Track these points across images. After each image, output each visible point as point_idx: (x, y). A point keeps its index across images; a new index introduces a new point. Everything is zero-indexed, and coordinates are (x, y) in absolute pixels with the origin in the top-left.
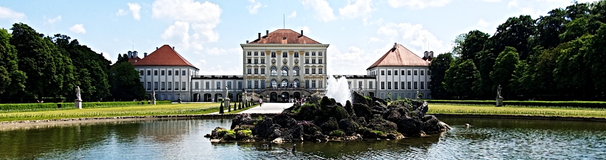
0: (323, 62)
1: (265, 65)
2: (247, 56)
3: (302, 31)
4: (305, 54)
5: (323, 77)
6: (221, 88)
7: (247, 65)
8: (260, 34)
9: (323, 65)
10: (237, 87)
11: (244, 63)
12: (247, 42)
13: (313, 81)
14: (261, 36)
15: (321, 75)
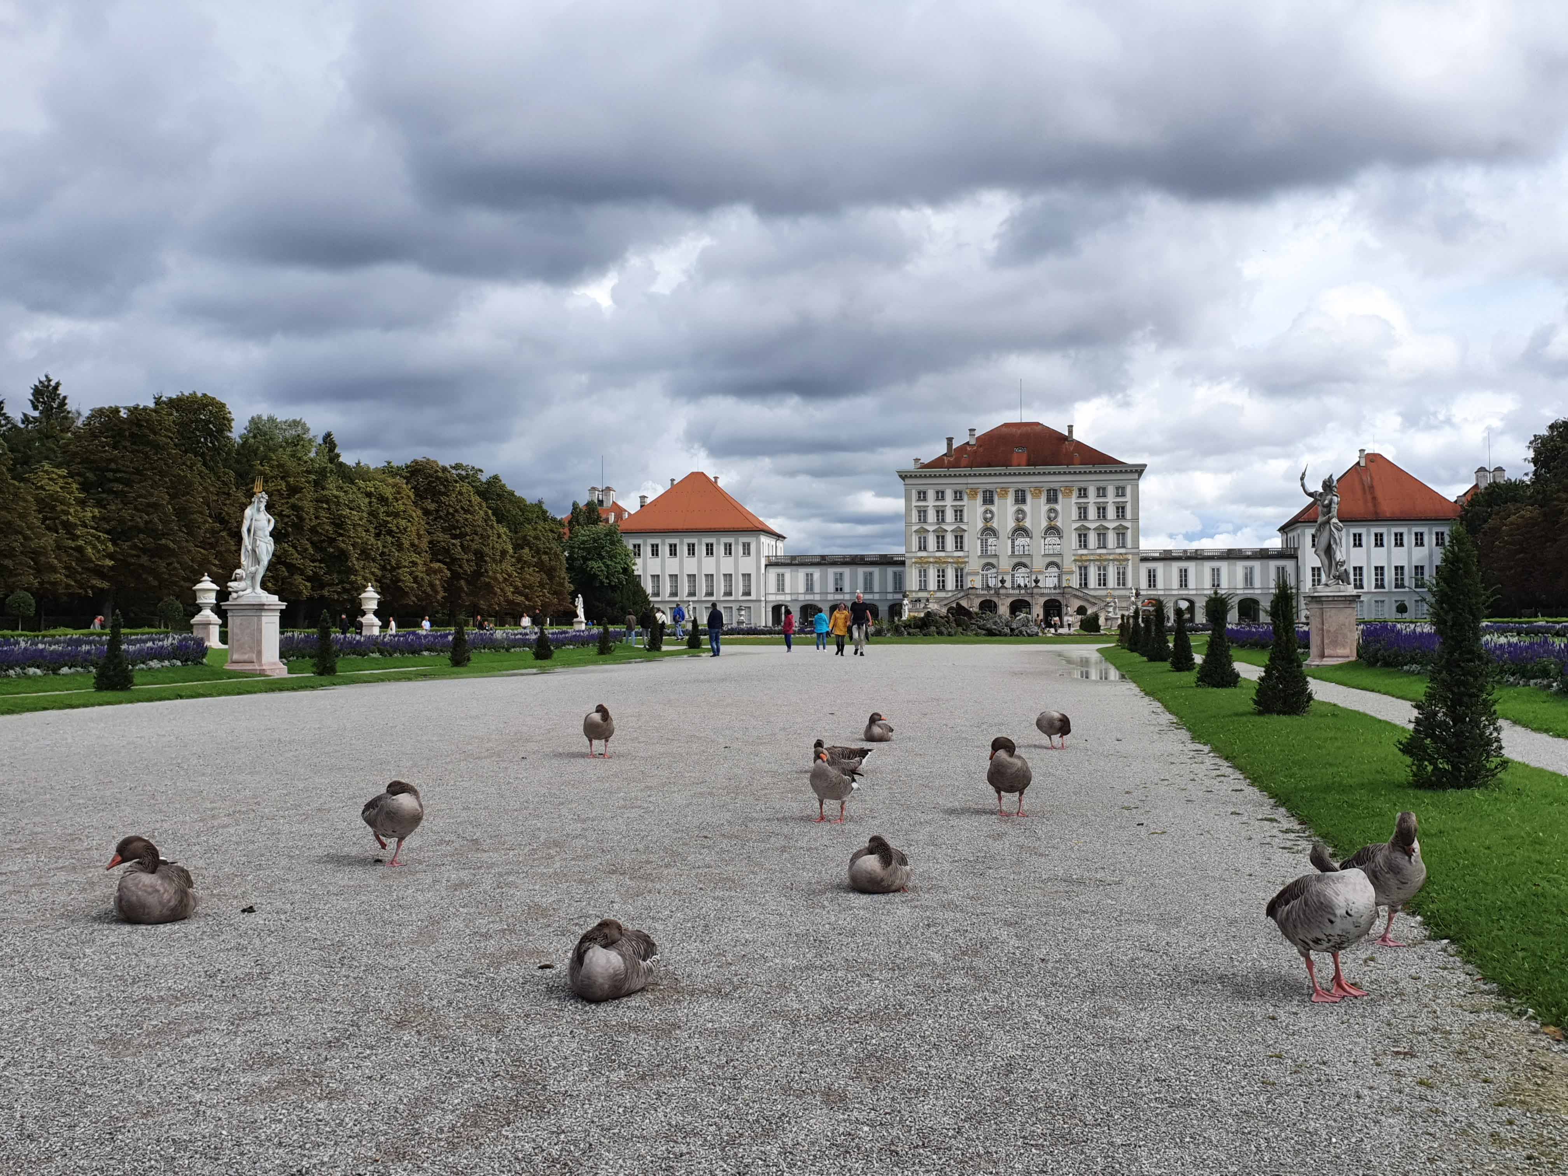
0: (1129, 515)
1: (964, 527)
2: (915, 502)
3: (1070, 429)
4: (1075, 494)
5: (1130, 557)
6: (846, 588)
7: (915, 528)
8: (950, 440)
9: (1128, 524)
10: (890, 588)
12: (917, 463)
13: (1099, 569)
14: (954, 447)
15: (1123, 551)
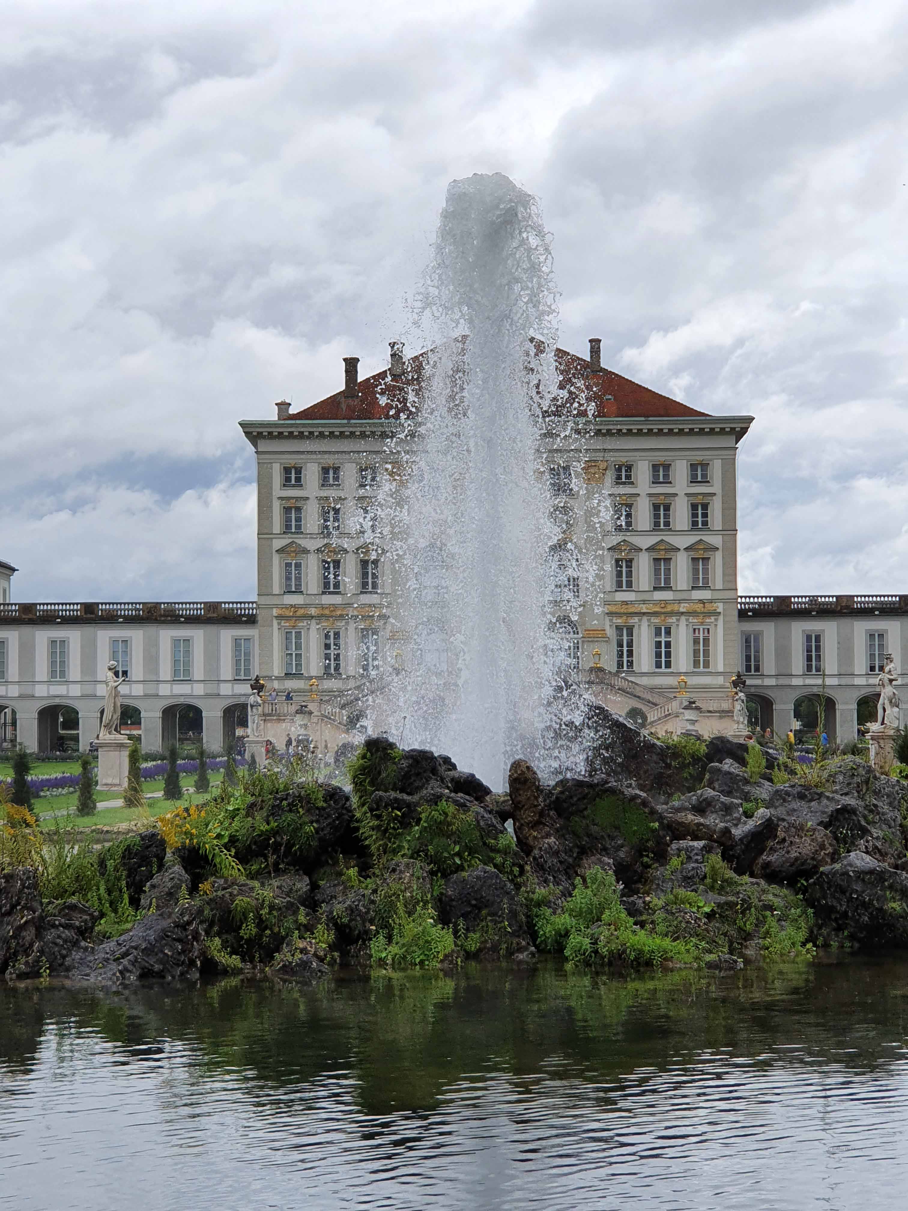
0: (716, 519)
2: (278, 491)
3: (595, 345)
4: (610, 477)
5: (720, 608)
6: (137, 672)
7: (278, 544)
8: (351, 364)
9: (716, 540)
10: (227, 671)
11: (264, 533)
12: (283, 406)
13: (658, 633)
14: (360, 379)
15: (705, 595)
